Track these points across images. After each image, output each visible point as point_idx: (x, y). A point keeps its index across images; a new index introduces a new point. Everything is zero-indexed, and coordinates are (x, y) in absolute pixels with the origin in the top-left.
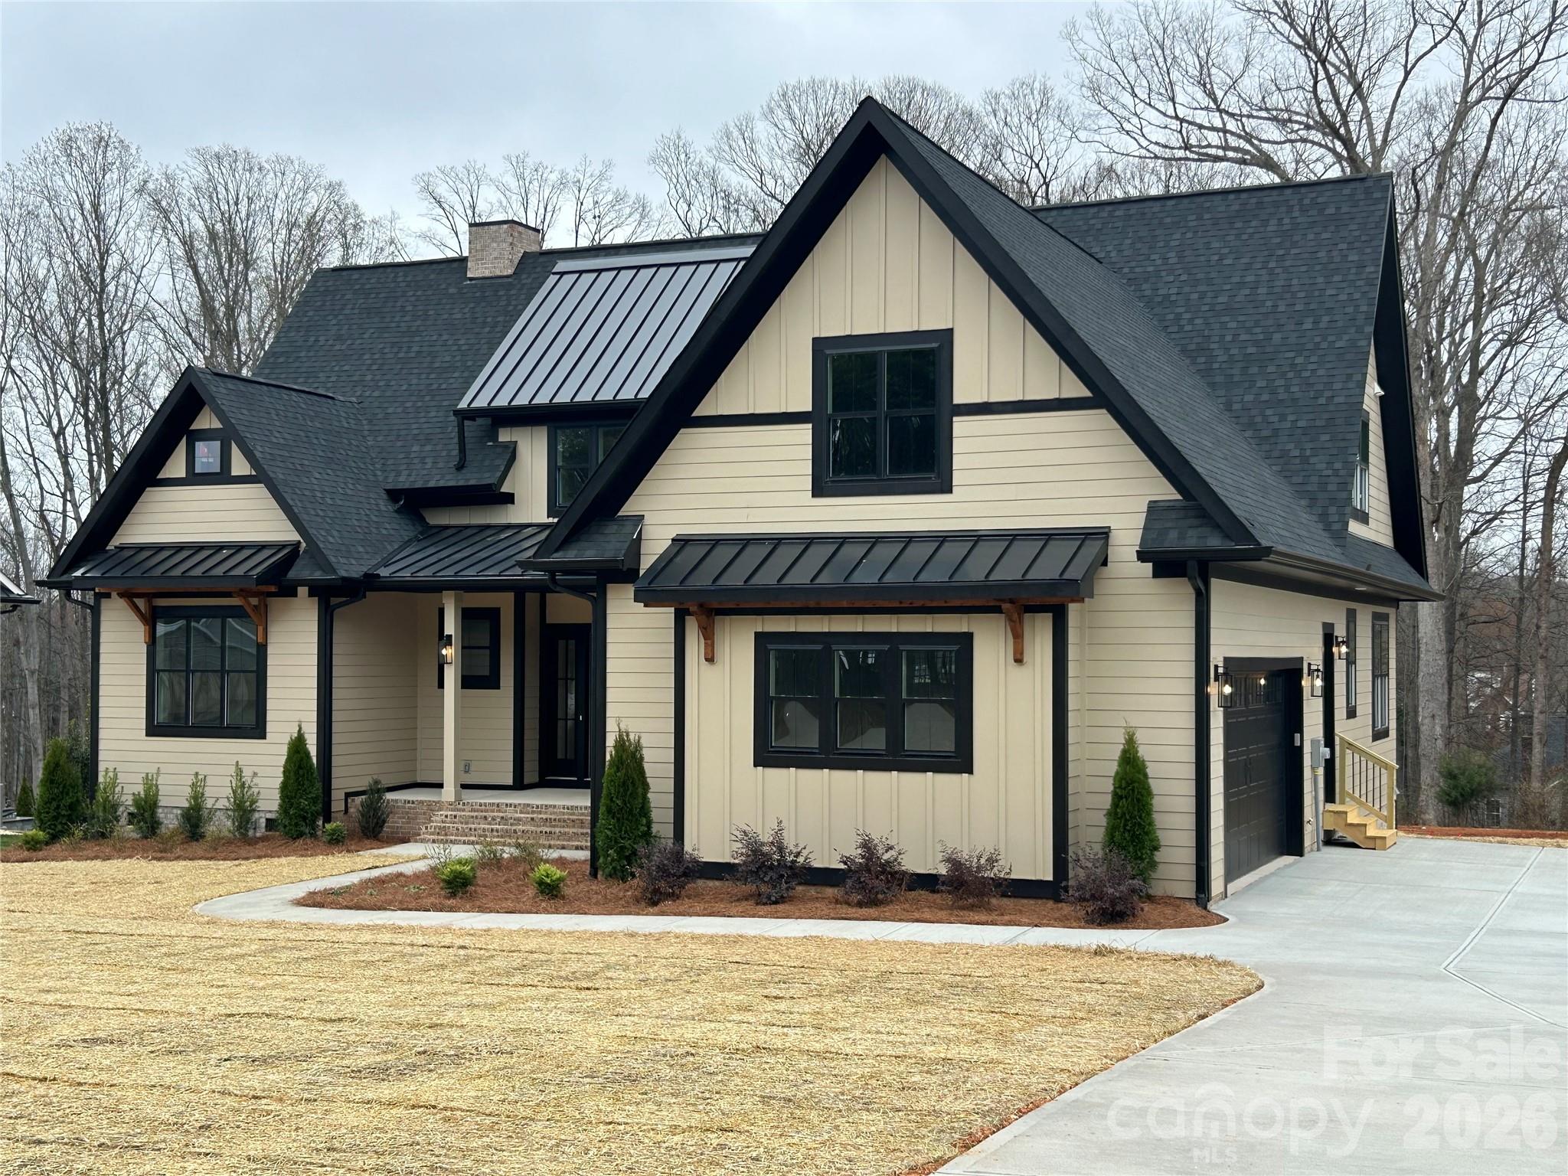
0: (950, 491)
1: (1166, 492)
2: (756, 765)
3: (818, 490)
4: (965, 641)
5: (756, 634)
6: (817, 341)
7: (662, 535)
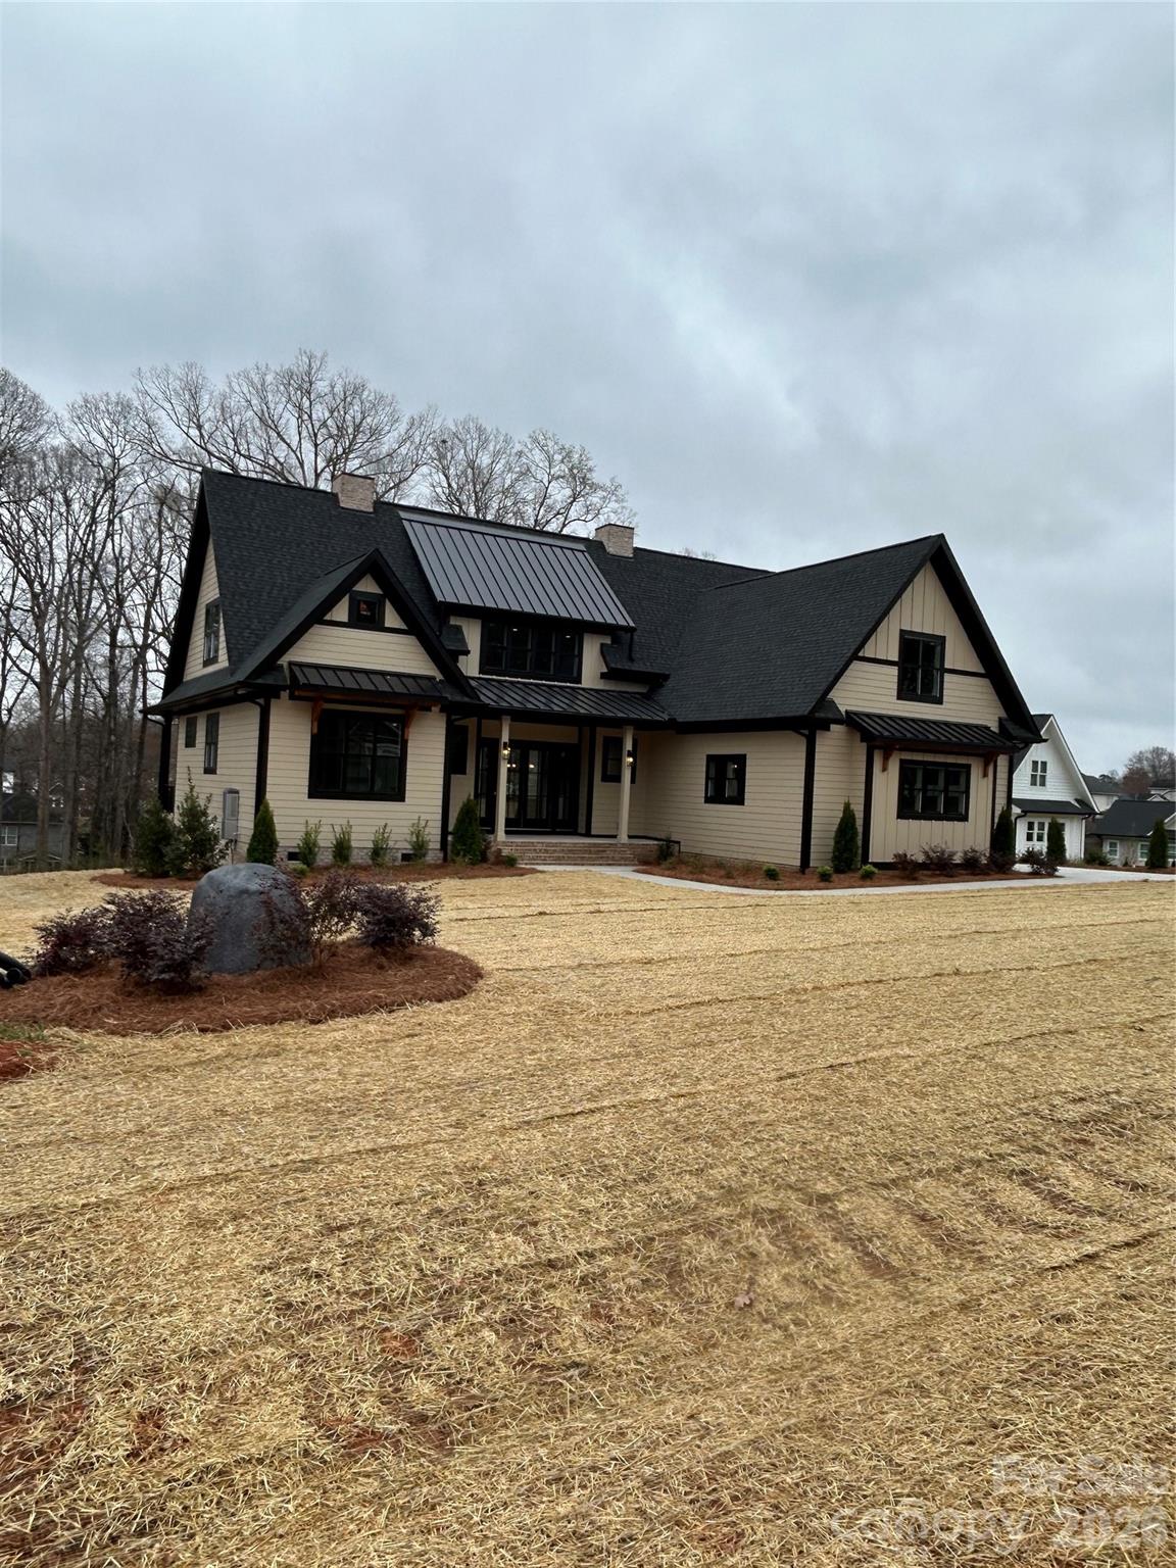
0: (943, 705)
2: (897, 818)
3: (900, 698)
4: (968, 767)
5: (900, 760)
6: (901, 631)
7: (843, 709)
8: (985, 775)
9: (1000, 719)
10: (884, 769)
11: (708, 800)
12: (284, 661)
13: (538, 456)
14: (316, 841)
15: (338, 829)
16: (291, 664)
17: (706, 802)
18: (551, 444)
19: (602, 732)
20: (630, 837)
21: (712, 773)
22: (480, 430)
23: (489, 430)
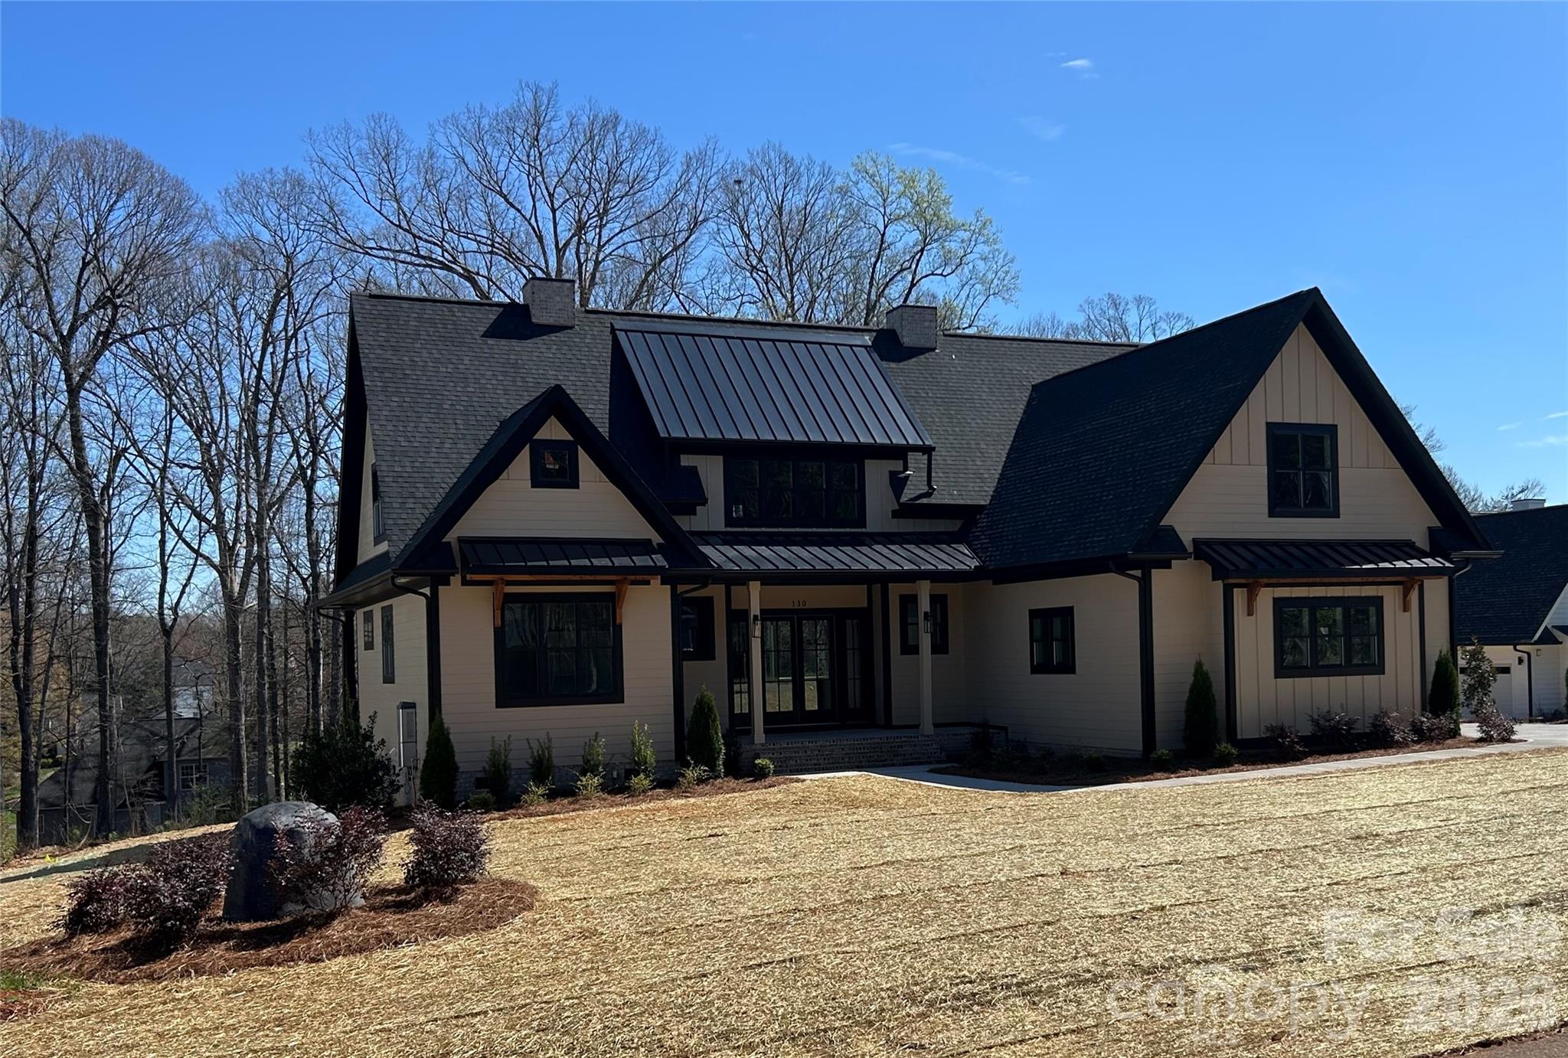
0: (1339, 517)
1: (1436, 523)
2: (1276, 677)
3: (1272, 514)
4: (1378, 601)
5: (1274, 599)
6: (1267, 423)
7: (1186, 538)
8: (1406, 608)
9: (1430, 529)
10: (1250, 613)
11: (1036, 669)
12: (452, 536)
13: (866, 190)
14: (505, 762)
15: (535, 745)
16: (461, 540)
17: (1033, 672)
18: (884, 172)
19: (896, 590)
20: (936, 725)
21: (1038, 633)
22: (788, 162)
23: (798, 161)
